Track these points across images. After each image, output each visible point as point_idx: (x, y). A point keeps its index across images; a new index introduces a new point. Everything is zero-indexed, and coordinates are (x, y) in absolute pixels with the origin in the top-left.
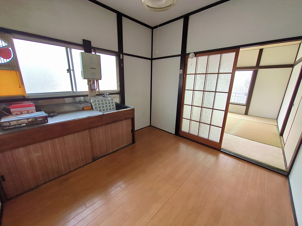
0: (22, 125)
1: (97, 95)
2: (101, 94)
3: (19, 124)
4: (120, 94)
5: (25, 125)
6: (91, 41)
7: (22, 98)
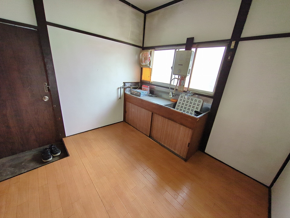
4: (214, 99)
6: (194, 38)
7: (149, 82)
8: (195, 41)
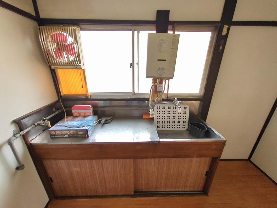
0: (65, 136)
1: (163, 100)
2: (169, 99)
3: (62, 135)
4: (201, 102)
5: (68, 136)
6: (169, 11)
7: (84, 97)
8: (172, 18)
